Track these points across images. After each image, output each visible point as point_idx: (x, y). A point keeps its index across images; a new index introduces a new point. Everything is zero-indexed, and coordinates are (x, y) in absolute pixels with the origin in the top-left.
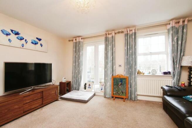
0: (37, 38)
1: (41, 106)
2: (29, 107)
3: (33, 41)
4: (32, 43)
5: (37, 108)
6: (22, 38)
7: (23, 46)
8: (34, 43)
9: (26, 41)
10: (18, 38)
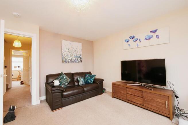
0: (151, 32)
1: (140, 105)
2: (131, 99)
3: (147, 37)
4: (146, 39)
5: (137, 104)
6: (137, 39)
7: (137, 46)
8: (148, 38)
9: (140, 40)
10: (134, 41)
